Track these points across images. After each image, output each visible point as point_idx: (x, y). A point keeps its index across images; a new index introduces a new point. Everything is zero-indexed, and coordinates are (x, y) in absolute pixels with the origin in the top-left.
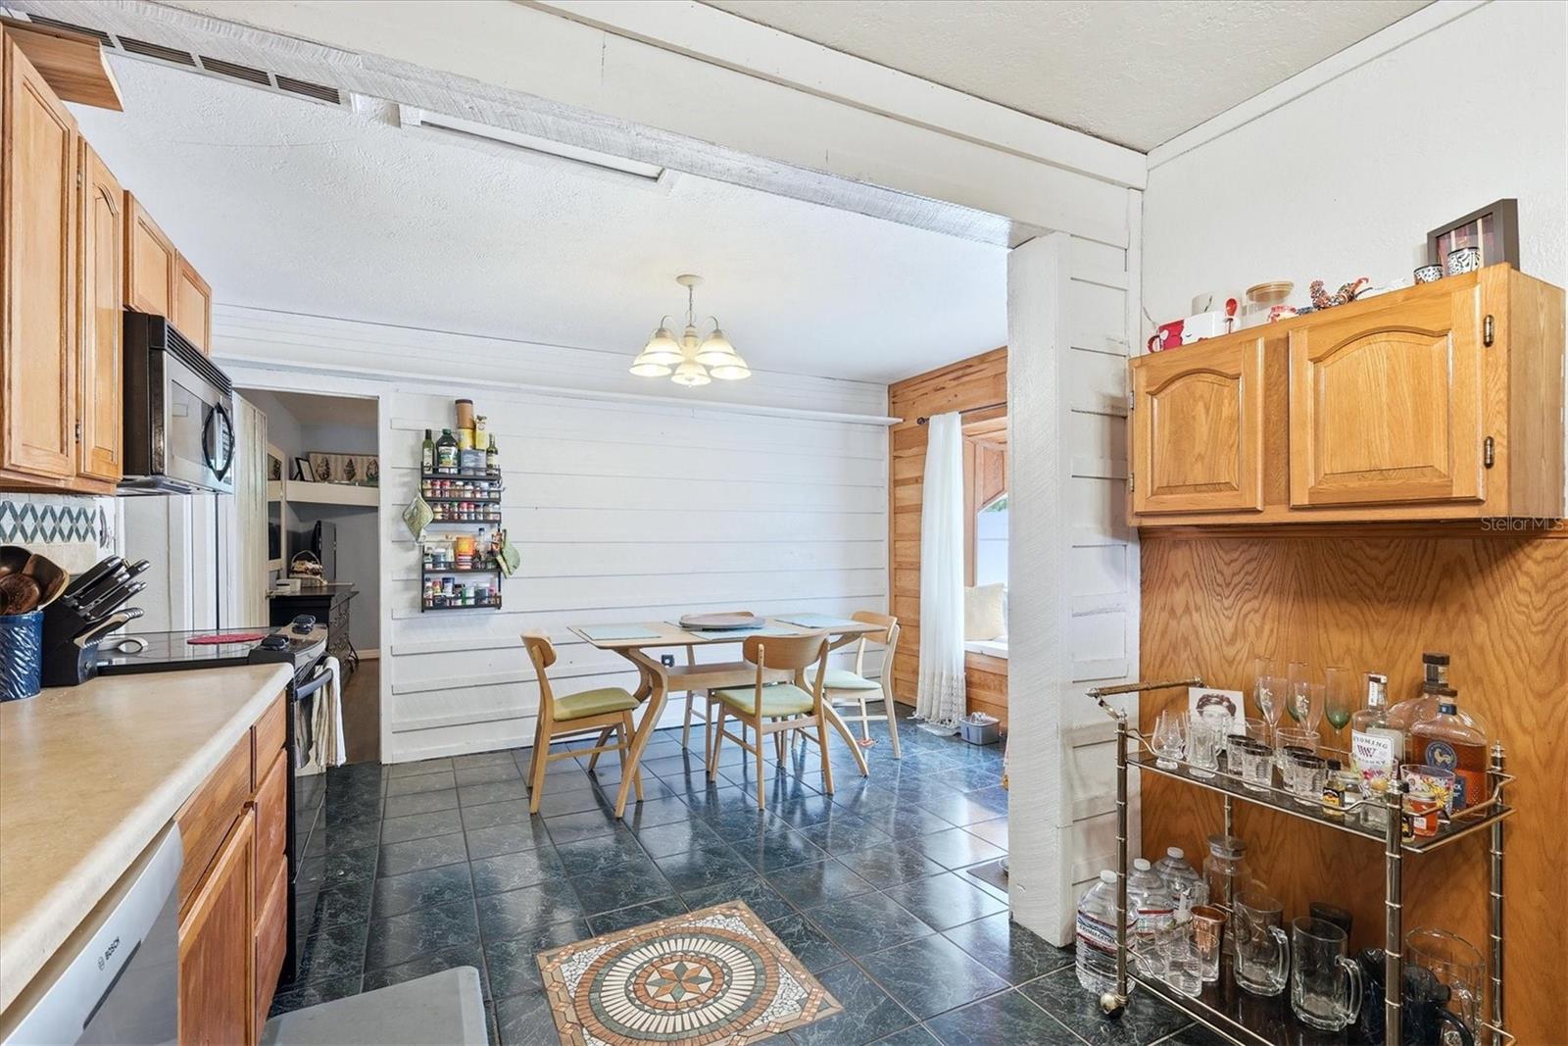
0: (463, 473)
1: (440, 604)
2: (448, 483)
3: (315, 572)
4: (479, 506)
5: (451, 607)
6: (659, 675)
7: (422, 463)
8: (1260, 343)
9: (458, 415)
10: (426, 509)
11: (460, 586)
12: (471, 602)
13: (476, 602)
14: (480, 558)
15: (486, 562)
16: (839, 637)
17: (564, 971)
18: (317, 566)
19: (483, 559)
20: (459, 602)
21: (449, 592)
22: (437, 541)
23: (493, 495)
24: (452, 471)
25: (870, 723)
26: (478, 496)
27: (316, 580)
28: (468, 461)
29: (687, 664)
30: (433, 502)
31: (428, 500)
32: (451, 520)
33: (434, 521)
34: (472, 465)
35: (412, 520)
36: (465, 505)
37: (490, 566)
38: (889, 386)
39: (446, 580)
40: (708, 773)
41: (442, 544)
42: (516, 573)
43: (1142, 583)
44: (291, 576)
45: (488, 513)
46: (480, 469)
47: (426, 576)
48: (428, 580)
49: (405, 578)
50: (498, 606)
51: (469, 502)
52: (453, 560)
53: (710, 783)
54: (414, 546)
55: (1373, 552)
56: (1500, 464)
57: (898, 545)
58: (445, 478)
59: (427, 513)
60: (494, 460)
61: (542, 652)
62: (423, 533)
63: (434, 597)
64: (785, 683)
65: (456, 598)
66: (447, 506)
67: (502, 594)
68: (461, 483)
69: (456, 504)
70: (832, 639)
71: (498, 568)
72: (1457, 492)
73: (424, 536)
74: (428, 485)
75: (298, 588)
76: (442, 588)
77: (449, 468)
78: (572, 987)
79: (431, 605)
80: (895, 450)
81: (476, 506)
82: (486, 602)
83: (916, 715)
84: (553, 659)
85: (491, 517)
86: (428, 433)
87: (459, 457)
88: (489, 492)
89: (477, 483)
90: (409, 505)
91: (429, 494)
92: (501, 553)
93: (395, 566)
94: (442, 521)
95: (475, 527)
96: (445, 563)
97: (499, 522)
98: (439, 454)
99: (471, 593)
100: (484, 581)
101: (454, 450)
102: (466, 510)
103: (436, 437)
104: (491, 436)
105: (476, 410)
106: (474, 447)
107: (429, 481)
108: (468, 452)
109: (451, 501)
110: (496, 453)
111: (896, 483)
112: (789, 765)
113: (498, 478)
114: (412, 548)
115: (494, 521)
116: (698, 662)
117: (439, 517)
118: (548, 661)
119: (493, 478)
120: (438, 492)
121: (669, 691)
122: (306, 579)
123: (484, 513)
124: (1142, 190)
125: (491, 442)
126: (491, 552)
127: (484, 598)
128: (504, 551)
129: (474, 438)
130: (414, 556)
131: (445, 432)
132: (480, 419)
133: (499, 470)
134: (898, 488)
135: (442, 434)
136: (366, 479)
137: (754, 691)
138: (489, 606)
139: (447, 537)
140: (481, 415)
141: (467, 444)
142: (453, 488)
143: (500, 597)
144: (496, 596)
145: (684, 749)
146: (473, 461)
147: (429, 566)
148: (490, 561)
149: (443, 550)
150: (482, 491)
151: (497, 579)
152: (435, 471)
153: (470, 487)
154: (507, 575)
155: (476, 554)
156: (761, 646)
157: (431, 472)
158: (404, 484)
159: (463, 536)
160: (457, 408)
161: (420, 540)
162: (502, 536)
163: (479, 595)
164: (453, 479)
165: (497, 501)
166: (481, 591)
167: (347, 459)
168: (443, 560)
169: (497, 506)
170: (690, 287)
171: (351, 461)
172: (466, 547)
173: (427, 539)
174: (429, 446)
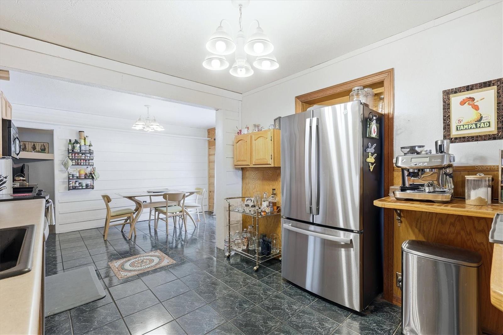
0: (81, 151)
1: (75, 188)
2: (77, 154)
3: (24, 180)
4: (87, 161)
5: (78, 189)
6: (141, 204)
7: (68, 149)
8: (249, 136)
9: (80, 135)
10: (70, 162)
11: (81, 183)
12: (85, 187)
13: (86, 187)
14: (87, 175)
15: (89, 176)
16: (189, 193)
17: (115, 264)
18: (24, 179)
19: (88, 175)
20: (81, 188)
21: (77, 184)
22: (74, 170)
23: (91, 158)
24: (78, 151)
25: (199, 214)
26: (86, 158)
27: (24, 183)
28: (83, 148)
29: (150, 202)
30: (72, 160)
31: (70, 159)
32: (78, 164)
33: (73, 165)
34: (84, 149)
35: (65, 165)
36: (82, 160)
37: (90, 177)
38: (208, 130)
39: (76, 181)
40: (155, 229)
41: (75, 171)
42: (98, 179)
43: (242, 179)
44: (15, 182)
45: (90, 163)
46: (87, 151)
47: (70, 180)
48: (71, 181)
49: (62, 181)
50: (93, 188)
51: (83, 160)
52: (79, 176)
53: (156, 231)
54: (66, 172)
55: (270, 172)
56: (273, 159)
57: (210, 171)
58: (75, 153)
59: (70, 163)
60: (91, 148)
61: (107, 199)
62: (69, 168)
63: (73, 186)
64: (176, 205)
65: (80, 186)
66: (77, 161)
67: (94, 185)
68: (81, 154)
69: (79, 160)
70: (187, 194)
71: (93, 178)
72: (268, 163)
73: (69, 169)
74: (70, 155)
75: (19, 186)
76: (75, 184)
77: (77, 150)
79: (72, 188)
80: (209, 146)
81: (86, 161)
82: (89, 187)
83: (213, 214)
84: (111, 201)
85: (91, 164)
86: (70, 141)
87: (80, 147)
88: (90, 157)
89: (86, 154)
90: (64, 161)
91: (71, 157)
92: (94, 174)
93: (60, 178)
94: (75, 165)
95: (86, 167)
96: (76, 177)
97: (93, 165)
98: (74, 146)
99: (84, 185)
100: (89, 182)
101: (78, 145)
102: (82, 162)
103: (73, 141)
104: (90, 141)
105: (85, 134)
106: (85, 145)
107: (71, 154)
108: (83, 146)
109: (78, 160)
110: (92, 146)
111: (209, 155)
112: (177, 226)
113: (93, 153)
114: (65, 173)
115: (91, 165)
116: (153, 201)
117: (74, 164)
118: (109, 201)
119: (91, 153)
120: (74, 157)
121: (144, 208)
122: (21, 183)
123: (88, 163)
124: (241, 101)
125: (90, 143)
126: (91, 174)
127: (89, 186)
128: (95, 173)
129: (85, 142)
130: (66, 175)
131: (75, 140)
132: (87, 137)
133: (93, 151)
134: (210, 156)
135: (75, 141)
136: (40, 150)
137: (166, 208)
138: (90, 188)
139: (76, 169)
140: (87, 136)
141: (83, 143)
142: (78, 156)
143: (94, 186)
144: (92, 186)
145: (149, 225)
146: (85, 148)
147: (71, 178)
148: (91, 176)
149: (75, 173)
150: (87, 157)
151: (92, 181)
152: (73, 151)
153: (84, 155)
154: (96, 180)
155: (86, 174)
156: (167, 196)
157: (71, 151)
158: (63, 155)
159: (82, 169)
160: (79, 134)
161: (68, 170)
162: (94, 169)
163: (87, 185)
164: (78, 153)
165: (92, 160)
166: (87, 184)
167: (33, 144)
168: (75, 176)
169: (92, 161)
170: (148, 108)
171: (34, 144)
172: (83, 173)
173: (70, 170)
174: (70, 144)
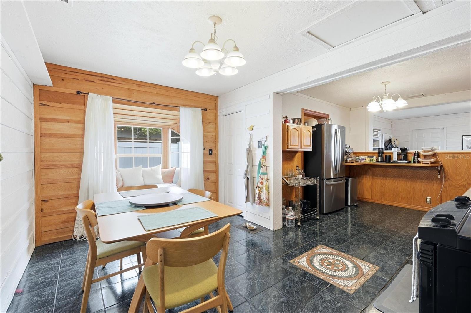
17: (351, 285)
78: (354, 282)
